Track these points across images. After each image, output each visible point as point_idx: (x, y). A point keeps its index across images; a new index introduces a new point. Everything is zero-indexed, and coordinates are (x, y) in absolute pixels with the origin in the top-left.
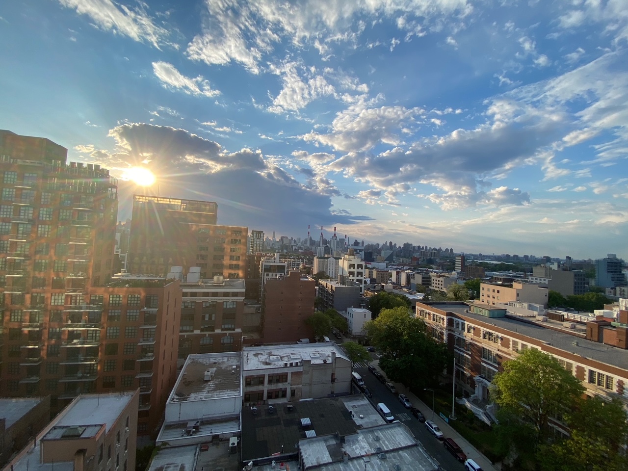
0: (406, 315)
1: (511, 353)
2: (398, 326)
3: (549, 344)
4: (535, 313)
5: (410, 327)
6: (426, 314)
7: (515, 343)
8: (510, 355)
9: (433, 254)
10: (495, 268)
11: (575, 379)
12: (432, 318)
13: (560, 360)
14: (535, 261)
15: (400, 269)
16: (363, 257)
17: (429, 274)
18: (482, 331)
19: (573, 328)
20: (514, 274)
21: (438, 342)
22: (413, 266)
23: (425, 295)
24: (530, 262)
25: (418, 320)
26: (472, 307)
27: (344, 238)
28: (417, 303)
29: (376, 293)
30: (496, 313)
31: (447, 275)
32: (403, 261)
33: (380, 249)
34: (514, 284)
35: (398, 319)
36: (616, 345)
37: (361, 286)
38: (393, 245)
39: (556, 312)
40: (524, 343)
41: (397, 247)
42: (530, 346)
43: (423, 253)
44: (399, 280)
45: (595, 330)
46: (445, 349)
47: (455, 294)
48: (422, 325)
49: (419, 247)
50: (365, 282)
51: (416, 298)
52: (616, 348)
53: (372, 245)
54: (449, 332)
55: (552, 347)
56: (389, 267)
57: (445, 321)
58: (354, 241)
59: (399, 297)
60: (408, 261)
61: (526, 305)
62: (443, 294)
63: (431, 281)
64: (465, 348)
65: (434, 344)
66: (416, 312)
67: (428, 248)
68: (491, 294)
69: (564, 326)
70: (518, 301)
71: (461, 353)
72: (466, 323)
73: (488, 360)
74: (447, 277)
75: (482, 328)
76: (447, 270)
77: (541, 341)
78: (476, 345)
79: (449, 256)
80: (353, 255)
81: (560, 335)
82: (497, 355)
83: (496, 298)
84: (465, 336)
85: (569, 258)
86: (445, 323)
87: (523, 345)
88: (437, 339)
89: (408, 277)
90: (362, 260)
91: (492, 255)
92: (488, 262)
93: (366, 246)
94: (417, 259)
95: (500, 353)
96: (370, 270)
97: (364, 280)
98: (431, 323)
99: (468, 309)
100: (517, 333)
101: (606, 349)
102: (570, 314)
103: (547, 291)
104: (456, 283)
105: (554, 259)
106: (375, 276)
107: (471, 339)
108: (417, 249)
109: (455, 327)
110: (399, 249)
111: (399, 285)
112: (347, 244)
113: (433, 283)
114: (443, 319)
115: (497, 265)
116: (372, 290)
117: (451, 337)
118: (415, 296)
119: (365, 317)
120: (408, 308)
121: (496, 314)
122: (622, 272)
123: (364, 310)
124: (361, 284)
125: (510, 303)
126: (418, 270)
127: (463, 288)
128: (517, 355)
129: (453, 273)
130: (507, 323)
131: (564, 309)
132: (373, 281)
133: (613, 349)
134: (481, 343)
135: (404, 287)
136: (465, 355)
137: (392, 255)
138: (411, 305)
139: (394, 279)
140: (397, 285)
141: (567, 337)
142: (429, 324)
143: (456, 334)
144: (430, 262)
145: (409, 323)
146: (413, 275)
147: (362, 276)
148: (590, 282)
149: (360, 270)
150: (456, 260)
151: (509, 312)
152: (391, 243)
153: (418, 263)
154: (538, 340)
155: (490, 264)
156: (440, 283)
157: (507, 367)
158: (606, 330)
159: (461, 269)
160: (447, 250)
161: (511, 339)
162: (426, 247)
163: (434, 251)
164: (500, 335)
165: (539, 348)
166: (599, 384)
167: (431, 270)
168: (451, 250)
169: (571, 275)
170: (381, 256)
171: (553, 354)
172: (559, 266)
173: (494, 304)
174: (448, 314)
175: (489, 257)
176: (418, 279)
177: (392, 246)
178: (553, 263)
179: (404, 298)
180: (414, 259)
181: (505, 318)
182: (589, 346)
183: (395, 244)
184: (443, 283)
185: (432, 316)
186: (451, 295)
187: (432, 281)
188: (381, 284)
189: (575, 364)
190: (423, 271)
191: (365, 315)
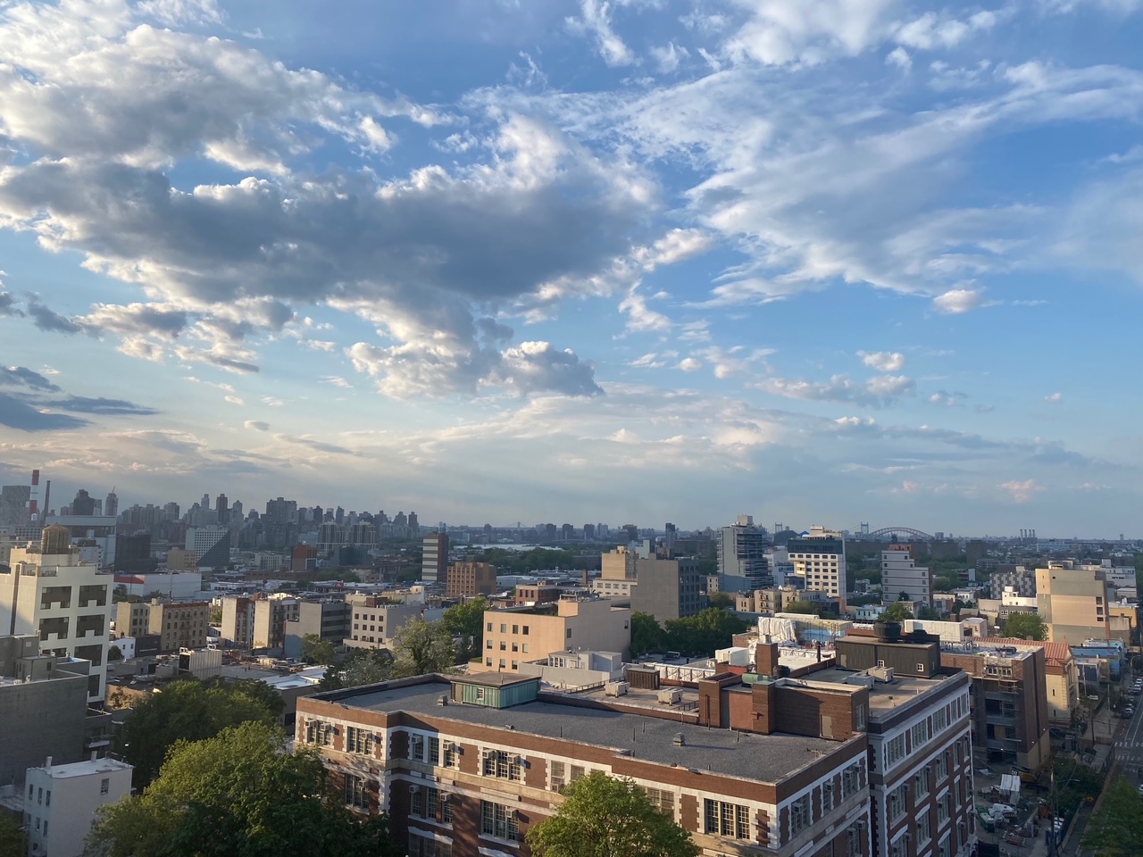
0: (264, 747)
1: (548, 798)
2: (231, 793)
3: (628, 754)
4: (605, 676)
5: (274, 790)
6: (327, 732)
7: (558, 767)
8: (545, 804)
9: (360, 532)
10: (522, 564)
11: (679, 830)
12: (345, 742)
13: (651, 790)
14: (606, 540)
15: (250, 591)
16: (111, 558)
17: (343, 597)
18: (481, 751)
19: (677, 701)
20: (564, 576)
21: (362, 816)
22: (297, 576)
23: (330, 671)
24: (597, 543)
25: (300, 756)
26: (458, 687)
27: (29, 483)
28: (301, 699)
29: (155, 690)
30: (515, 692)
31: (396, 594)
32: (263, 562)
33: (183, 522)
34: (561, 603)
35: (233, 768)
36: (752, 729)
37: (93, 671)
38: (230, 506)
39: (645, 667)
40: (578, 763)
41: (246, 514)
42: (588, 766)
43: (329, 532)
44: (245, 631)
45: (715, 700)
46: (383, 835)
47: (417, 655)
48: (312, 771)
49: (319, 510)
50: (115, 654)
51: (301, 684)
52: (754, 735)
53: (151, 510)
54: (396, 777)
55: (633, 759)
56: (213, 585)
57: (384, 743)
58: (73, 496)
59: (242, 690)
60: (278, 559)
61: (585, 658)
62: (382, 657)
63: (349, 622)
64: (438, 816)
65: (348, 828)
66: (297, 732)
67: (346, 514)
68: (509, 637)
69: (660, 699)
70: (570, 649)
71: (428, 834)
72: (441, 736)
73: (497, 835)
74: (399, 603)
75: (481, 745)
76: (400, 580)
77: (612, 749)
78: (465, 798)
79: (404, 536)
80: (62, 550)
81: (650, 726)
82: (518, 814)
83: (520, 649)
84: (438, 780)
85: (670, 527)
86: (384, 751)
87: (574, 768)
88: (357, 810)
89: (279, 616)
90: (103, 570)
91: (516, 526)
92: (505, 547)
93: (125, 513)
94: (311, 553)
95: (523, 807)
96: (137, 606)
97: (107, 645)
98: (341, 758)
99: (447, 693)
100: (563, 740)
101: (735, 742)
102: (672, 668)
103: (627, 615)
104: (419, 618)
105: (643, 530)
106: (155, 625)
107: (454, 783)
108: (310, 517)
109: (410, 758)
110: (252, 521)
111: (245, 647)
112: (41, 506)
113: (356, 627)
114: (378, 740)
115: (525, 553)
116: (139, 682)
117: (398, 789)
118: (297, 678)
119: (104, 790)
120: (270, 724)
121: (516, 695)
122: (764, 556)
123: (102, 764)
124: (97, 662)
125: (552, 659)
126: (311, 588)
127: (440, 631)
128: (561, 799)
129: (414, 588)
130: (543, 715)
131: (661, 657)
132: (146, 644)
133: (748, 738)
134: (477, 789)
135: (264, 651)
136: (437, 837)
137: (225, 543)
138: (280, 710)
139: (228, 630)
140: (240, 648)
141: (663, 728)
142: (336, 763)
143: (415, 779)
144: (351, 558)
145: (270, 775)
146: (296, 607)
147: (99, 631)
148: (709, 583)
149: (92, 609)
150: (425, 548)
151: (548, 685)
152: (222, 500)
153: (311, 564)
154: (604, 748)
155: (509, 553)
156: (377, 623)
157: (538, 842)
158: (735, 695)
159: (438, 575)
160: (400, 517)
161: (549, 758)
162: (340, 511)
163: (362, 523)
164: (524, 753)
165: (607, 769)
166: (724, 832)
167: (352, 584)
168: (413, 517)
169: (673, 566)
170: (182, 547)
171: (635, 779)
172: (652, 549)
173: (515, 667)
174: (393, 721)
175: (508, 534)
176: (309, 621)
177: (225, 512)
178: (642, 542)
179: (262, 691)
180: (298, 552)
181: (536, 703)
182: (705, 741)
183: (238, 505)
184: (384, 624)
185: (345, 735)
186: (405, 658)
187: (354, 621)
188: (177, 651)
189: (678, 791)
190: (328, 589)
191: (105, 782)
